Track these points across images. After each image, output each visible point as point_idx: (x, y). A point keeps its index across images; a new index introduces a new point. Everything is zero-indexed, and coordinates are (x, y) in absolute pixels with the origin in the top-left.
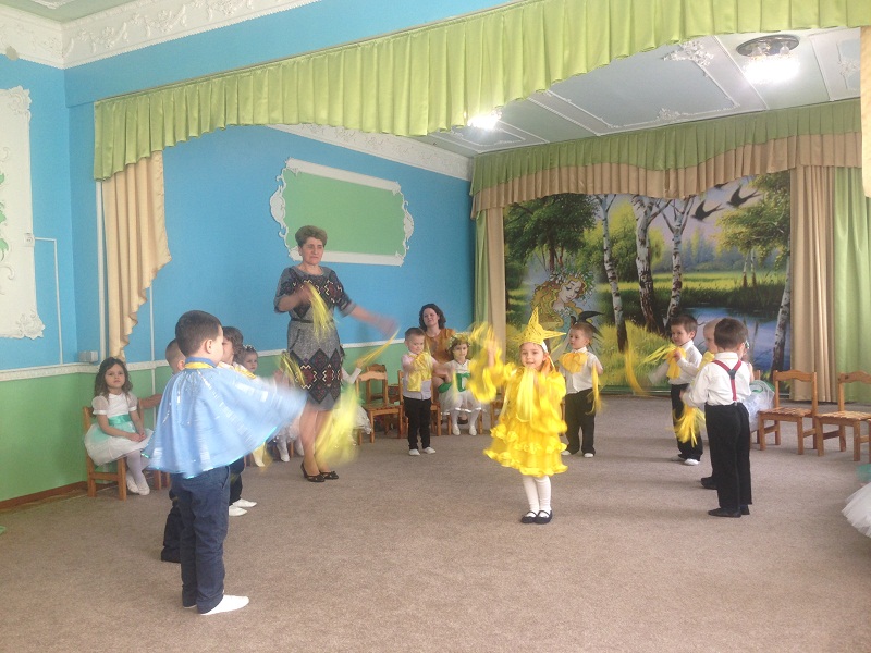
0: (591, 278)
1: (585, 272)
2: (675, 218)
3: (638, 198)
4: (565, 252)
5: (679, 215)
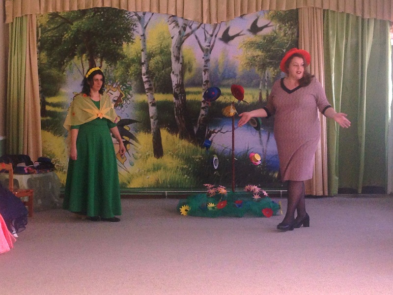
0: (129, 88)
1: (123, 82)
2: (206, 40)
3: (173, 19)
4: (104, 63)
5: (208, 36)
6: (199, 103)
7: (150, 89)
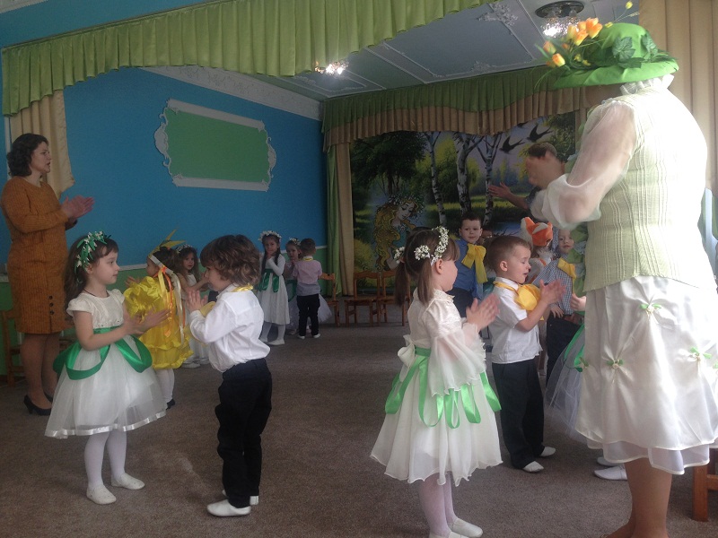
1: (417, 195)
2: (487, 151)
3: (458, 134)
4: (400, 180)
5: (490, 148)
6: (483, 210)
7: (439, 200)
